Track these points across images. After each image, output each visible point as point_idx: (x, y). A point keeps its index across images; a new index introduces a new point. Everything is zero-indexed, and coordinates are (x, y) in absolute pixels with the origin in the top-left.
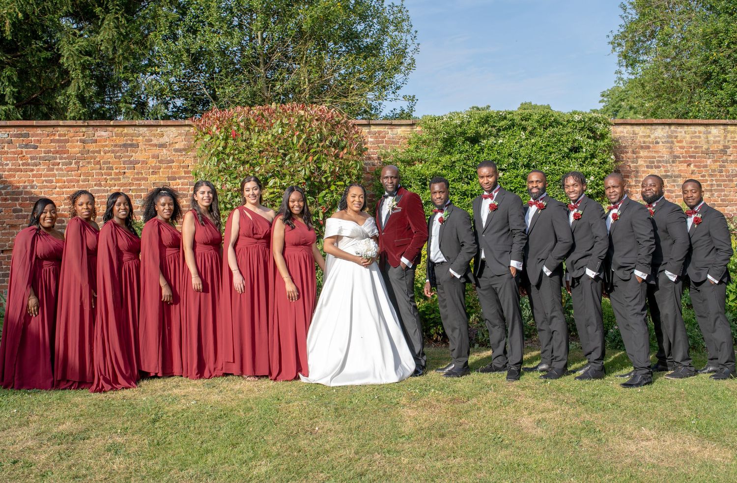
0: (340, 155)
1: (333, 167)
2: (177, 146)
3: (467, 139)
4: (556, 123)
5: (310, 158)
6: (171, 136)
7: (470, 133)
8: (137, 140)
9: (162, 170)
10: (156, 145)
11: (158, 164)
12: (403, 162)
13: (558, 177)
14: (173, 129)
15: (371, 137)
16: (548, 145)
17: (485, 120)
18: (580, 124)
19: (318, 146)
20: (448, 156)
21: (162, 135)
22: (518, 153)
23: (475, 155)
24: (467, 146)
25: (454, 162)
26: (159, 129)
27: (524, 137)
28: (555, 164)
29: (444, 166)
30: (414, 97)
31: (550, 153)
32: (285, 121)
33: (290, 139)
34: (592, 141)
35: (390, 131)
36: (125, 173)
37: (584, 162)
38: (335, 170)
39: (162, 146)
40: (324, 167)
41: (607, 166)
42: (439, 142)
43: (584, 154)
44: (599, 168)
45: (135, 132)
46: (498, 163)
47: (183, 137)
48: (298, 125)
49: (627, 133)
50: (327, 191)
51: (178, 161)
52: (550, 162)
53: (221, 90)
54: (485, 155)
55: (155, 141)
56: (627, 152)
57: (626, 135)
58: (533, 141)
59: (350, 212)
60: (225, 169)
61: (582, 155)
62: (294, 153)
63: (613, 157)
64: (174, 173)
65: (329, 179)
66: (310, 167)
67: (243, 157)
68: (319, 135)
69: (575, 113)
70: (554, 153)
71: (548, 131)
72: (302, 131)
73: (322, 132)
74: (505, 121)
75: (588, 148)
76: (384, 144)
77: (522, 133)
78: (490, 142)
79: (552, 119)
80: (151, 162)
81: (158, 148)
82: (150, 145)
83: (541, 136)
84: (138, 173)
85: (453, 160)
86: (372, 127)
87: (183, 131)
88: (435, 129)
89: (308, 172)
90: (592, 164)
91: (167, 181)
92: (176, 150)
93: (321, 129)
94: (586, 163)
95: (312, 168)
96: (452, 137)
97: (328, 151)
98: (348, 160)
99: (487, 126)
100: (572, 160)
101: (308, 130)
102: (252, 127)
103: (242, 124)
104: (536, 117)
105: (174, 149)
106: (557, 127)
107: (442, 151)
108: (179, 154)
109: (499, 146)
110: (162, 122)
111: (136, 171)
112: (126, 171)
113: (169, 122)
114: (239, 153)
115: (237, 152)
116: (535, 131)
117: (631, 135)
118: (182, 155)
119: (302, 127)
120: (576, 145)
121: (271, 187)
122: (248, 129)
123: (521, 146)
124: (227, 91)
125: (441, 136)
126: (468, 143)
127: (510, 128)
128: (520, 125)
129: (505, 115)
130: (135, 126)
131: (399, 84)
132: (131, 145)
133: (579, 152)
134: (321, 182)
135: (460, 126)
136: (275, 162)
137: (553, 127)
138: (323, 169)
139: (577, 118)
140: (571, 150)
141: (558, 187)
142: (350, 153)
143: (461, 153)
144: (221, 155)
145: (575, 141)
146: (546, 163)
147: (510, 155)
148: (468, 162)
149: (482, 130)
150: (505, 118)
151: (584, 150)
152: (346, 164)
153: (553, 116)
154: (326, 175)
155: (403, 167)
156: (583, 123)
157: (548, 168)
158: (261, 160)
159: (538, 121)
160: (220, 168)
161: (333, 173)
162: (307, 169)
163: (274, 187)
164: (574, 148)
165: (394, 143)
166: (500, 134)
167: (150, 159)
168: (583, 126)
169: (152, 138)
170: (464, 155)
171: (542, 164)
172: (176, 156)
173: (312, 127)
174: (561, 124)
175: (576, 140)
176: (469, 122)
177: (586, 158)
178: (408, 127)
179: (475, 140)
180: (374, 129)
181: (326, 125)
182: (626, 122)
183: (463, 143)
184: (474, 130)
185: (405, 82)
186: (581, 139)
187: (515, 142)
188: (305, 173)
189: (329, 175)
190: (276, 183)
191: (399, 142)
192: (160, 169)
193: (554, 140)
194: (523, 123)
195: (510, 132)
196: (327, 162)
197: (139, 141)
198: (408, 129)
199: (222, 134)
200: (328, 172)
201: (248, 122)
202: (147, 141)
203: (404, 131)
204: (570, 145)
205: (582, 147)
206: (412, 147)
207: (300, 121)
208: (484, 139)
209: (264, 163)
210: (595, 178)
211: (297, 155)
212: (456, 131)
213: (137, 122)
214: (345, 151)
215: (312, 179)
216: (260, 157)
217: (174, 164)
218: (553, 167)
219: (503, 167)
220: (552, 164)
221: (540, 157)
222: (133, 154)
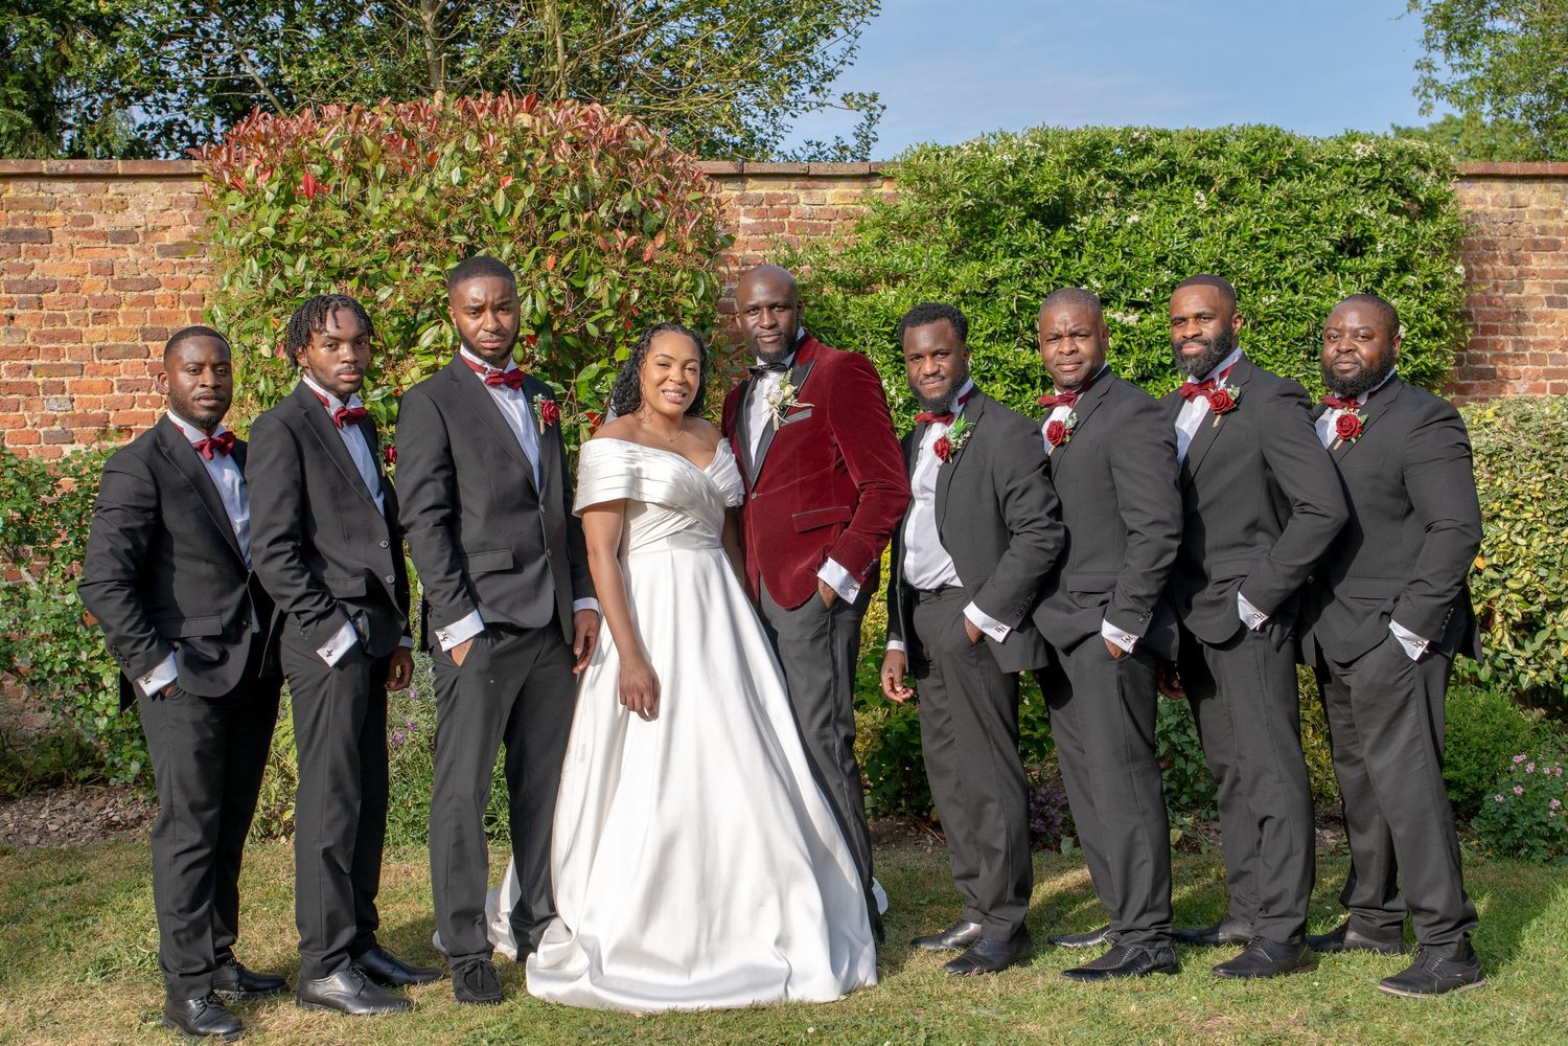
0: (642, 252)
1: (621, 289)
2: (169, 239)
3: (1035, 212)
4: (1297, 165)
5: (550, 260)
6: (150, 208)
7: (1044, 193)
8: (47, 220)
9: (124, 308)
10: (104, 235)
11: (110, 292)
12: (841, 282)
13: (1303, 328)
14: (156, 187)
15: (747, 213)
16: (1276, 232)
17: (1090, 154)
18: (1369, 169)
19: (574, 223)
20: (977, 265)
21: (123, 206)
22: (1186, 254)
23: (1056, 259)
24: (1032, 234)
25: (994, 282)
26: (113, 188)
27: (1204, 206)
28: (1294, 288)
29: (963, 293)
30: (874, 98)
31: (1282, 256)
32: (472, 146)
33: (486, 202)
34: (1401, 222)
35: (802, 195)
36: (12, 318)
37: (1378, 283)
38: (628, 297)
39: (124, 237)
40: (594, 287)
41: (1444, 297)
42: (948, 220)
43: (1380, 260)
44: (1421, 303)
45: (41, 194)
46: (1124, 285)
47: (186, 212)
48: (512, 158)
49: (1494, 203)
50: (604, 363)
51: (173, 283)
52: (1278, 282)
53: (297, 70)
54: (1085, 261)
55: (101, 224)
56: (1495, 257)
57: (1490, 209)
58: (1229, 218)
59: (648, 420)
60: (285, 295)
61: (1373, 262)
62: (500, 246)
63: (1459, 269)
64: (161, 317)
65: (610, 328)
66: (549, 289)
67: (338, 256)
68: (576, 190)
69: (1352, 137)
70: (1293, 254)
71: (1274, 188)
72: (525, 174)
73: (585, 179)
74: (1148, 158)
75: (1392, 241)
76: (786, 234)
77: (1197, 193)
78: (1101, 223)
79: (1289, 153)
80: (93, 286)
81: (110, 244)
82: (90, 235)
83: (1253, 204)
84: (51, 319)
85: (990, 274)
86: (751, 183)
87: (184, 194)
88: (937, 179)
89: (541, 305)
90: (1401, 291)
91: (140, 343)
92: (165, 251)
93: (583, 170)
94: (1385, 285)
95: (555, 291)
96: (987, 208)
97: (607, 239)
98: (670, 269)
99: (1093, 171)
100: (1343, 276)
101: (542, 172)
102: (367, 165)
103: (338, 155)
104: (1241, 147)
105: (160, 248)
106: (1301, 179)
107: (958, 251)
108: (176, 261)
109: (1130, 233)
110: (120, 166)
111: (45, 311)
112: (16, 311)
113: (142, 166)
114: (323, 247)
115: (317, 242)
116: (1235, 190)
117: (1507, 210)
118: (182, 266)
119: (524, 164)
120: (1355, 231)
121: (428, 352)
122: (356, 171)
123: (1195, 234)
124: (315, 73)
125: (956, 201)
126: (1036, 223)
127: (1162, 179)
128: (1193, 170)
129: (1148, 139)
130: (39, 176)
131: (831, 64)
132: (30, 235)
133: (1362, 254)
134: (584, 335)
135: (1014, 172)
136: (439, 273)
137: (1290, 178)
138: (589, 294)
139: (1360, 151)
140: (1340, 248)
141: (1302, 355)
142: (677, 247)
143: (1015, 254)
144: (270, 252)
145: (1352, 219)
146: (1267, 283)
147: (1161, 260)
148: (1036, 282)
149: (1078, 183)
150: (1147, 150)
151: (1380, 247)
152: (663, 280)
153: (1290, 145)
154: (599, 315)
155: (840, 297)
156: (1379, 166)
157: (1274, 298)
158: (393, 266)
159: (1246, 160)
160: (271, 293)
161: (619, 307)
162: (539, 296)
163: (437, 352)
164: (1349, 240)
165: (816, 230)
166: (1131, 198)
167: (88, 276)
168: (1377, 175)
169: (94, 214)
170: (1023, 262)
171: (1255, 287)
172: (166, 268)
173: (555, 164)
174: (1312, 170)
175: (1356, 216)
176: (1039, 160)
177: (1384, 272)
178: (857, 184)
179: (1055, 215)
180: (756, 189)
181: (600, 158)
182: (1492, 171)
183: (1022, 223)
184: (1055, 183)
185: (848, 59)
186: (1373, 214)
187: (1177, 220)
188: (534, 310)
189: (610, 313)
190: (441, 338)
191: (828, 227)
192: (118, 306)
193: (1291, 215)
194: (1203, 163)
195: (1163, 190)
196: (602, 272)
197: (53, 224)
198: (857, 189)
199: (275, 187)
200: (605, 304)
201: (356, 148)
202: (76, 221)
203: (843, 196)
204: (1338, 233)
205: (1372, 240)
206: (868, 240)
207: (519, 144)
208: (1084, 214)
209: (405, 274)
210: (1410, 330)
211: (507, 249)
212: (1001, 188)
213: (44, 166)
214: (661, 240)
215: (556, 326)
216: (392, 259)
217: (160, 291)
218: (1288, 295)
219: (1141, 296)
220: (1285, 286)
221: (1253, 268)
222: (36, 261)
